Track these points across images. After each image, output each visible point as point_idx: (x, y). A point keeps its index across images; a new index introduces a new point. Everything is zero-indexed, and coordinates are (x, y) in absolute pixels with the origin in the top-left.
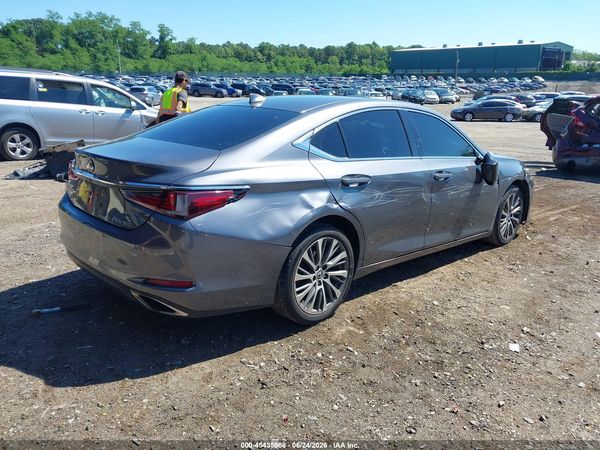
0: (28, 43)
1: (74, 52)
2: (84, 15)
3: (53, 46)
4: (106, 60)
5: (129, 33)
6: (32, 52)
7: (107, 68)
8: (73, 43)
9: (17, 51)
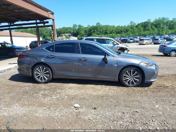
0: (142, 28)
1: (153, 29)
2: (158, 19)
3: (148, 28)
4: (162, 31)
5: (172, 22)
6: (142, 31)
7: (162, 33)
8: (154, 27)
9: (139, 31)
